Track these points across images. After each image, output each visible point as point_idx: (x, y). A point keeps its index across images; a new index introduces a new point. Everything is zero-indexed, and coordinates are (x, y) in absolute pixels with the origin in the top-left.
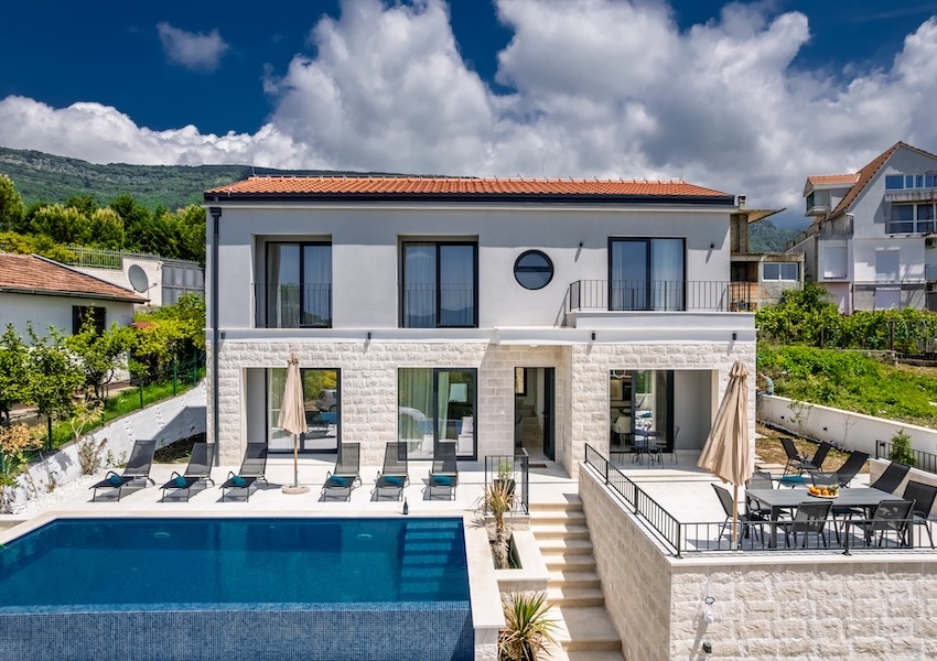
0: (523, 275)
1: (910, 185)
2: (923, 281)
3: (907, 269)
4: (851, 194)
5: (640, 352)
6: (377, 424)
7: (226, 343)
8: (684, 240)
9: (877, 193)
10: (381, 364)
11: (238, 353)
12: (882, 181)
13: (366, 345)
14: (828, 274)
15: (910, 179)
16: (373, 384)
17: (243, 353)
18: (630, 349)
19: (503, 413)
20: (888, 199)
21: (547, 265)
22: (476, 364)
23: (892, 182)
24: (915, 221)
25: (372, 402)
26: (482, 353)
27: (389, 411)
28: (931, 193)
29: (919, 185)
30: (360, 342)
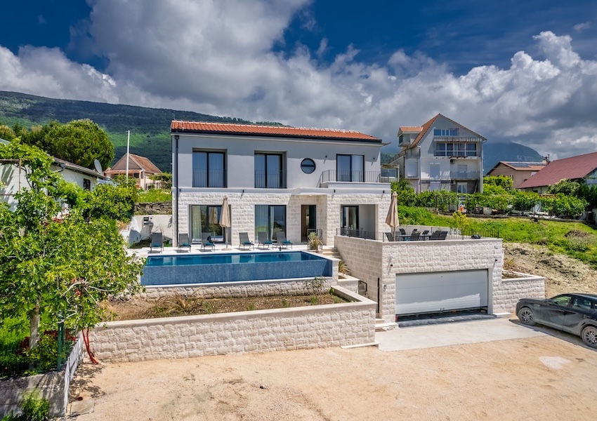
0: (304, 168)
1: (444, 134)
2: (450, 179)
3: (443, 173)
4: (420, 137)
5: (351, 197)
6: (246, 228)
7: (181, 194)
8: (363, 156)
9: (430, 137)
10: (248, 203)
11: (186, 198)
12: (432, 132)
13: (242, 195)
14: (409, 175)
15: (444, 131)
16: (245, 211)
17: (189, 198)
18: (347, 196)
19: (296, 223)
20: (435, 140)
21: (312, 164)
22: (286, 203)
23: (437, 133)
24: (446, 151)
25: (245, 219)
26: (289, 199)
27: (251, 222)
28: (452, 139)
29: (447, 134)
30: (239, 194)
